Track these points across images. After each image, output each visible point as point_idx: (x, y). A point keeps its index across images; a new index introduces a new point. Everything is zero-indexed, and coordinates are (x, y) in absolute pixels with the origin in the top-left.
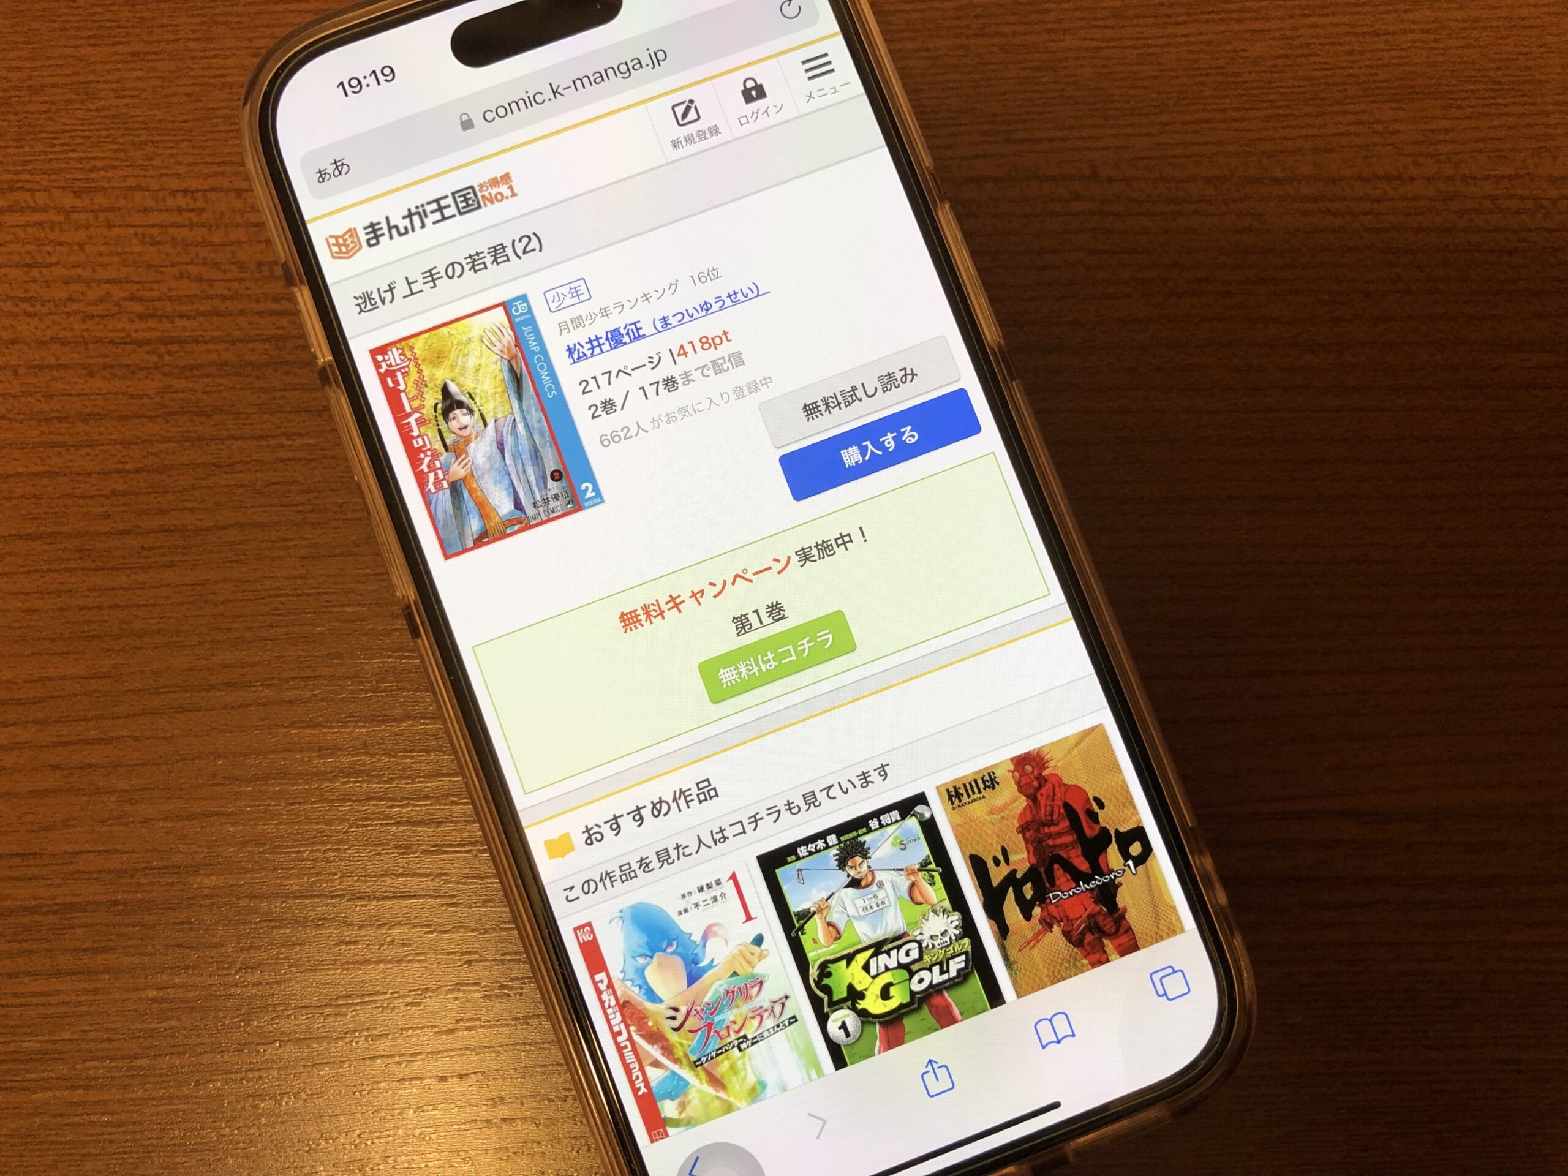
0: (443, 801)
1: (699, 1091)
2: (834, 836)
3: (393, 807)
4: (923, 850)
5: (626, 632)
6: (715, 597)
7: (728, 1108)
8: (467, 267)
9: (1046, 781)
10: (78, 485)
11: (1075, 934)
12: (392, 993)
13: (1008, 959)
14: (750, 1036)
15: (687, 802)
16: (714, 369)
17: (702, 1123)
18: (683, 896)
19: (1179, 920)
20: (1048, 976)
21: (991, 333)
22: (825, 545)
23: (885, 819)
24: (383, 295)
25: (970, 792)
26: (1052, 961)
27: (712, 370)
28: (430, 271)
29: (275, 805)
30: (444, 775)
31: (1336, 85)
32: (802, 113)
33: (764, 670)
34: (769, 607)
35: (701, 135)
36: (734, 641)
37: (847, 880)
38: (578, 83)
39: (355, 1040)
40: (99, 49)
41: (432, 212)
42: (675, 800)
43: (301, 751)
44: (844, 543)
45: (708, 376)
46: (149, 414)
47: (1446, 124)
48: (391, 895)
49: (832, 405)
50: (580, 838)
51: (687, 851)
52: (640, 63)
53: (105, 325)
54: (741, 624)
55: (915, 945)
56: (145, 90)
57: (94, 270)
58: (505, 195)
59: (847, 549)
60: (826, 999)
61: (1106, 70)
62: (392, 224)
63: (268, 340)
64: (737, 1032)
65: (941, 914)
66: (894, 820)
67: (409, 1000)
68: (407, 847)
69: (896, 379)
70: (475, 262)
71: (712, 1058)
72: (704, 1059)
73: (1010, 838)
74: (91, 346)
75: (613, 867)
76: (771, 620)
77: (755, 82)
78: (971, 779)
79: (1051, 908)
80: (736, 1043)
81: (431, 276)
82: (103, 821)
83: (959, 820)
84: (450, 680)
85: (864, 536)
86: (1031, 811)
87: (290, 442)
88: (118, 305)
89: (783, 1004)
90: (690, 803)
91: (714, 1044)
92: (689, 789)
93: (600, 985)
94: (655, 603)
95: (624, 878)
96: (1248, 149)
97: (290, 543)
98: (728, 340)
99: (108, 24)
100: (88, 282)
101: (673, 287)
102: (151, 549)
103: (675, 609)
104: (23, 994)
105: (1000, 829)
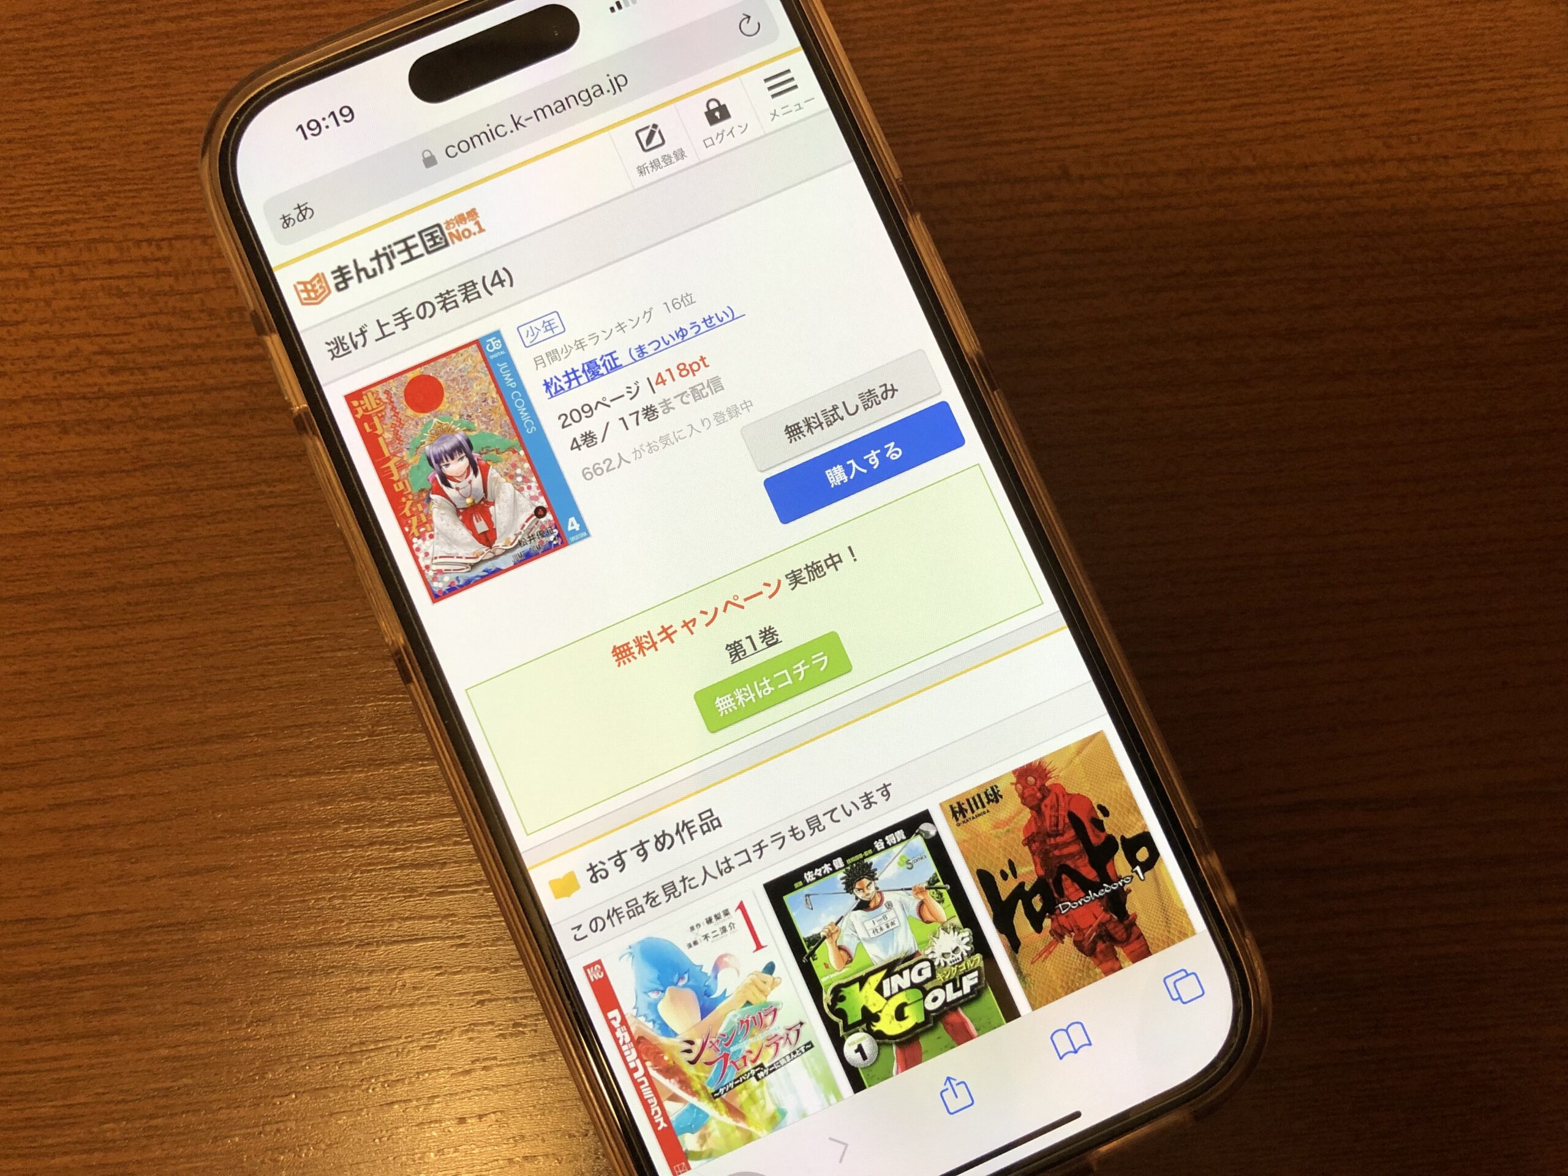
0: (446, 842)
2: (840, 860)
3: (396, 850)
4: (929, 868)
5: (619, 665)
6: (707, 625)
8: (438, 306)
9: (1049, 791)
10: (59, 544)
11: (1086, 944)
12: (406, 1038)
13: (1021, 973)
14: (766, 1065)
15: (691, 834)
16: (693, 395)
18: (692, 928)
19: (1189, 923)
20: (1062, 986)
21: (969, 344)
22: (815, 566)
23: (890, 839)
24: (355, 339)
25: (974, 807)
26: (1065, 971)
27: (691, 397)
28: (401, 312)
29: (277, 856)
30: (444, 816)
31: (1303, 70)
32: (768, 131)
33: (761, 696)
34: (762, 632)
35: (667, 159)
36: (728, 669)
37: (855, 903)
38: (539, 113)
39: (372, 1087)
40: (53, 101)
41: (400, 252)
42: (678, 832)
43: (300, 799)
44: (834, 564)
45: (688, 403)
46: (126, 468)
47: (1415, 104)
48: (400, 939)
49: (813, 425)
50: (584, 876)
51: (693, 883)
52: (601, 89)
53: (76, 381)
54: (735, 650)
56: (103, 140)
57: (62, 327)
58: (472, 231)
59: (837, 569)
61: (1071, 68)
62: (360, 267)
63: (243, 386)
64: (754, 1061)
65: (952, 932)
66: (899, 840)
67: (423, 1043)
68: (412, 890)
69: (877, 396)
70: (446, 300)
71: (730, 1089)
72: (721, 1090)
74: (64, 403)
75: (620, 903)
76: (764, 645)
77: (718, 103)
78: (974, 794)
79: (1062, 919)
80: (753, 1072)
81: (403, 318)
82: (104, 882)
83: (965, 836)
84: (445, 724)
85: (853, 555)
86: (1036, 823)
87: (269, 489)
88: (90, 360)
89: (798, 1031)
90: (694, 835)
91: (731, 1075)
92: (692, 821)
93: (613, 1022)
94: (647, 634)
95: (631, 914)
96: (1218, 140)
97: (277, 591)
98: (706, 366)
99: (62, 76)
100: (57, 338)
101: (647, 315)
102: (137, 604)
103: (668, 640)
104: (33, 1060)
105: (1006, 842)
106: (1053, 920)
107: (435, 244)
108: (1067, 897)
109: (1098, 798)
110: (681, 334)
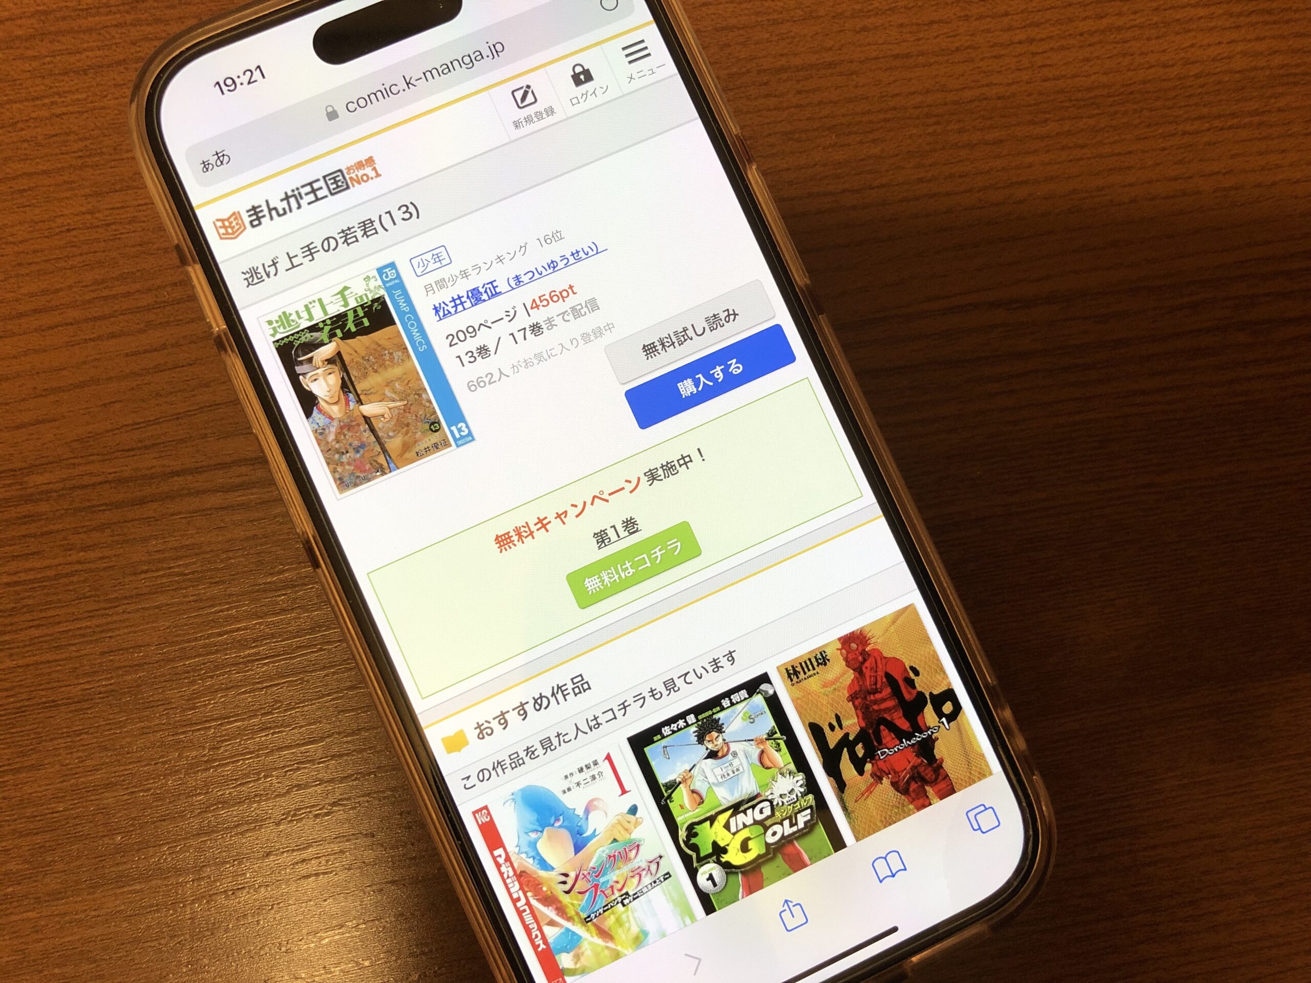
1: (590, 943)
2: (692, 716)
4: (768, 722)
5: (501, 552)
6: (577, 516)
7: (617, 956)
8: (341, 241)
9: (869, 655)
11: (902, 784)
13: (847, 809)
14: (631, 893)
15: (564, 696)
16: (574, 314)
18: (566, 777)
19: (987, 765)
20: (881, 821)
21: (798, 275)
22: (669, 465)
23: (735, 698)
24: (268, 269)
25: (806, 670)
26: (884, 808)
27: (572, 315)
28: (308, 246)
32: (625, 92)
33: (623, 577)
34: (624, 522)
35: (539, 115)
37: (706, 753)
38: (428, 74)
41: (307, 194)
42: (553, 694)
44: (686, 463)
45: (570, 321)
49: (667, 344)
50: (472, 734)
51: (567, 738)
52: (481, 54)
54: (601, 538)
55: (768, 803)
58: (370, 176)
59: (688, 468)
60: (694, 856)
62: (271, 207)
64: (620, 890)
65: (788, 775)
66: (742, 699)
69: (721, 319)
70: (347, 236)
71: (600, 914)
72: (593, 916)
75: (504, 756)
76: (626, 533)
77: (583, 67)
78: (806, 658)
80: (620, 899)
81: (310, 251)
83: (798, 694)
84: (350, 604)
85: (702, 456)
86: (858, 682)
89: (658, 863)
90: (567, 697)
91: (601, 901)
92: (565, 685)
93: (499, 859)
94: (525, 525)
95: (513, 765)
98: (574, 293)
101: (523, 249)
103: (543, 529)
105: (833, 699)
106: (873, 765)
107: (338, 187)
108: (885, 744)
109: (910, 660)
110: (552, 265)
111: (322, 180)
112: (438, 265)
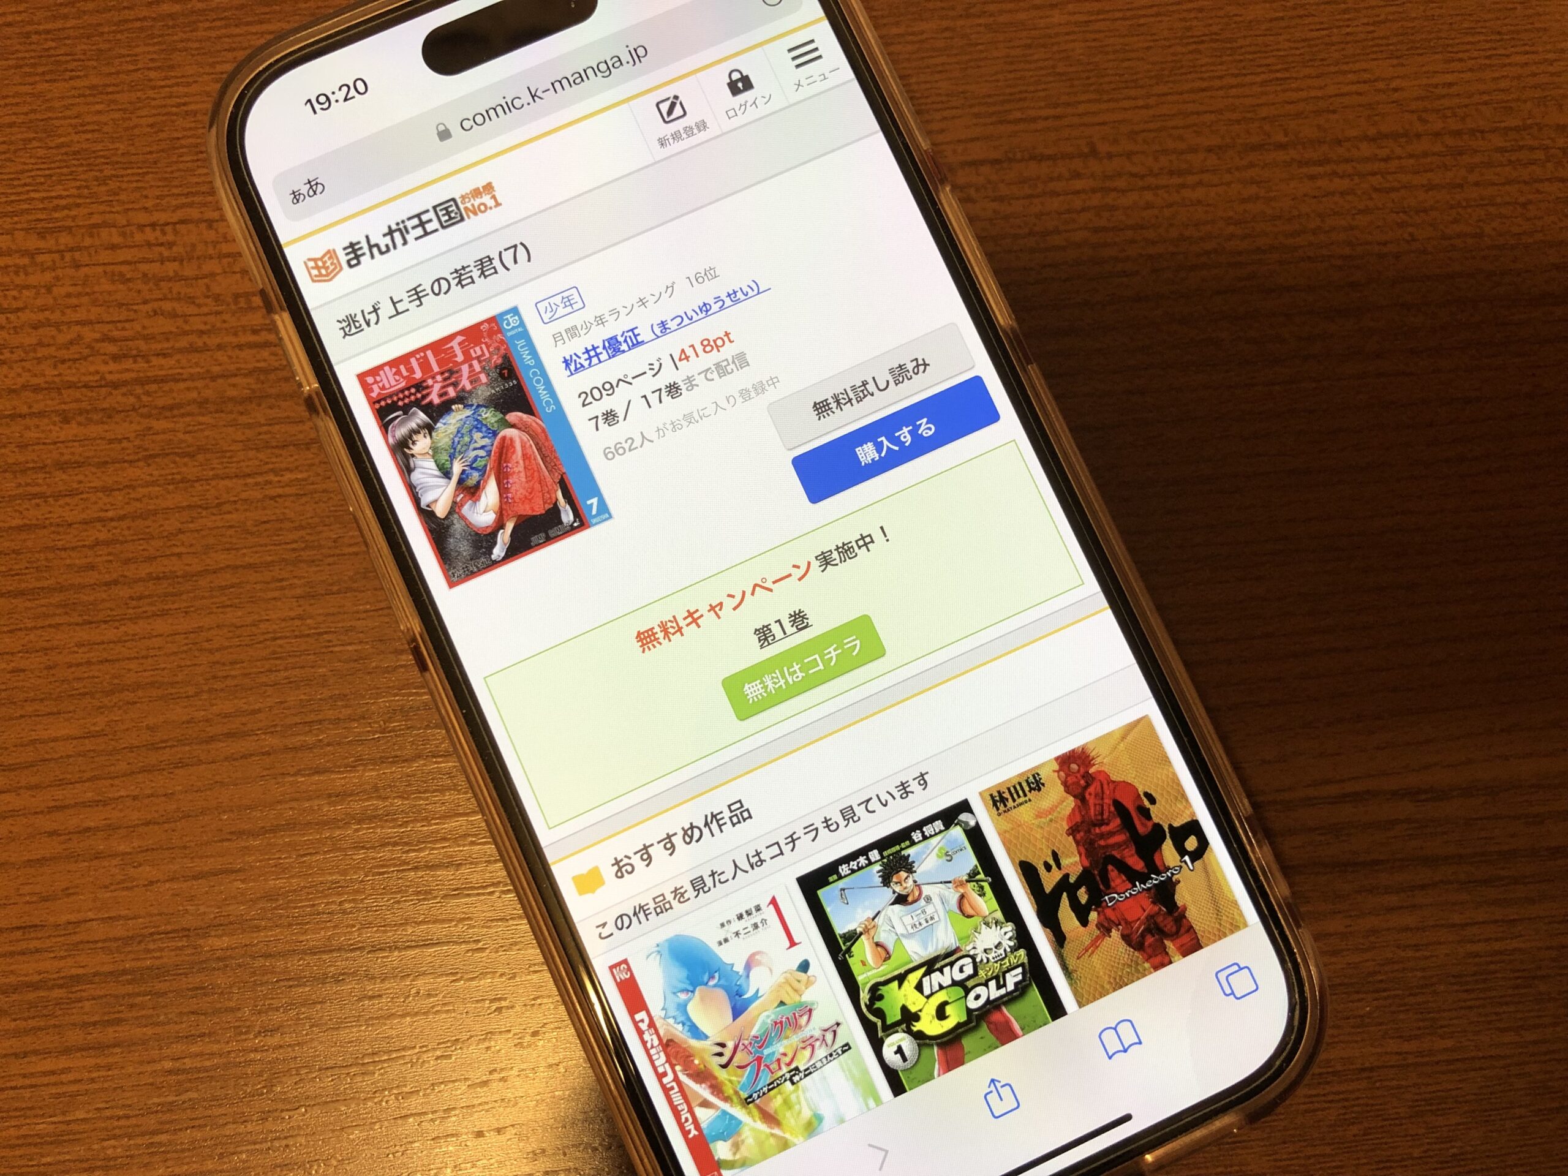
0: (461, 843)
1: (753, 1129)
2: (876, 852)
3: (408, 852)
4: (969, 860)
5: (644, 651)
6: (735, 609)
7: (785, 1145)
8: (453, 283)
9: (1093, 779)
10: (59, 537)
12: (421, 1047)
13: (1067, 968)
14: (802, 1068)
15: (720, 826)
16: (718, 372)
17: (758, 1162)
18: (722, 925)
19: (1241, 915)
20: (1109, 982)
21: (1002, 316)
22: (846, 547)
23: (928, 830)
24: (367, 317)
25: (1015, 796)
26: (1113, 966)
27: (716, 373)
28: (415, 289)
29: (285, 858)
30: (461, 815)
31: (1333, 44)
32: (792, 102)
33: (791, 682)
34: (791, 616)
35: (689, 131)
36: (756, 654)
37: (893, 897)
38: (557, 85)
39: (385, 1100)
40: (56, 84)
41: (414, 228)
42: (706, 824)
43: (310, 799)
44: (866, 544)
45: (713, 380)
46: (131, 458)
47: (1449, 78)
48: (413, 944)
49: (843, 401)
50: (609, 872)
51: (723, 877)
52: (620, 60)
53: (78, 369)
54: (764, 635)
55: (969, 960)
56: (105, 124)
57: (63, 313)
59: (869, 550)
60: (879, 1024)
61: (1097, 44)
62: (372, 243)
63: (251, 373)
64: (789, 1064)
65: (994, 926)
66: (937, 831)
67: (438, 1053)
68: (426, 892)
69: (908, 371)
70: (461, 276)
71: (764, 1094)
72: (755, 1095)
73: (1060, 841)
74: (64, 391)
75: (647, 899)
76: (794, 629)
77: (741, 73)
78: (1015, 782)
79: (1108, 912)
80: (788, 1076)
81: (417, 295)
82: (106, 887)
83: (1007, 826)
84: (463, 714)
85: (886, 536)
86: (1080, 812)
87: (276, 479)
88: (89, 347)
89: (835, 1032)
90: (723, 827)
91: (765, 1078)
92: (721, 813)
93: (640, 1025)
94: (672, 619)
95: (658, 910)
96: (1249, 115)
97: (285, 583)
98: (731, 342)
99: (63, 58)
100: (57, 325)
101: (670, 290)
102: (140, 598)
103: (694, 625)
104: (32, 1074)
105: (1049, 833)
107: (451, 218)
109: (1144, 785)
110: (704, 308)
111: (432, 211)
112: (569, 309)
